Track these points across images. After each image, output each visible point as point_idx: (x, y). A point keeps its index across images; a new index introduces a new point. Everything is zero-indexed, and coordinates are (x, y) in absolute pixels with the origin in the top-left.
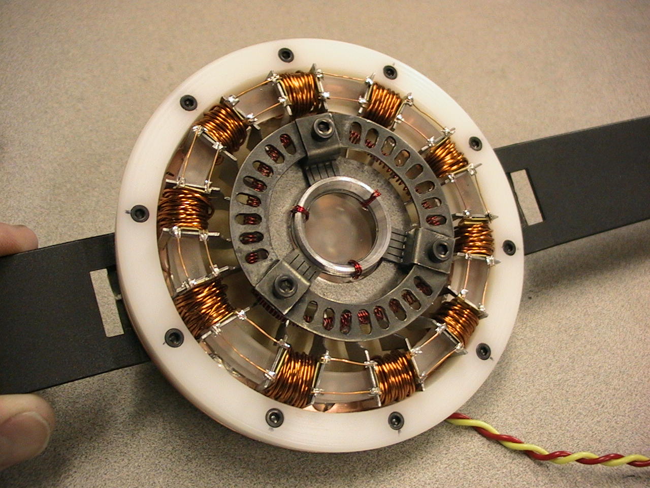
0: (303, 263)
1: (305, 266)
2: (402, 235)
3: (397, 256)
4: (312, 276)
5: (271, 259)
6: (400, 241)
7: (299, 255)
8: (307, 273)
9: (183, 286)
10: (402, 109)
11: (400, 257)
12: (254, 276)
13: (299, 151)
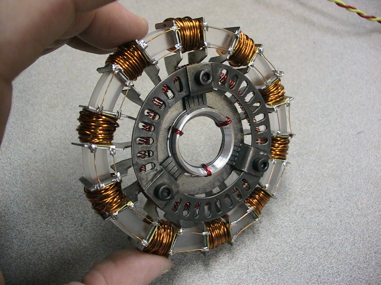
0: (174, 167)
1: (175, 169)
2: (237, 146)
3: (232, 161)
4: (179, 176)
5: (157, 170)
6: (236, 150)
7: (172, 161)
8: (176, 173)
9: (95, 188)
10: (255, 57)
11: (234, 161)
12: (144, 182)
13: (185, 90)
